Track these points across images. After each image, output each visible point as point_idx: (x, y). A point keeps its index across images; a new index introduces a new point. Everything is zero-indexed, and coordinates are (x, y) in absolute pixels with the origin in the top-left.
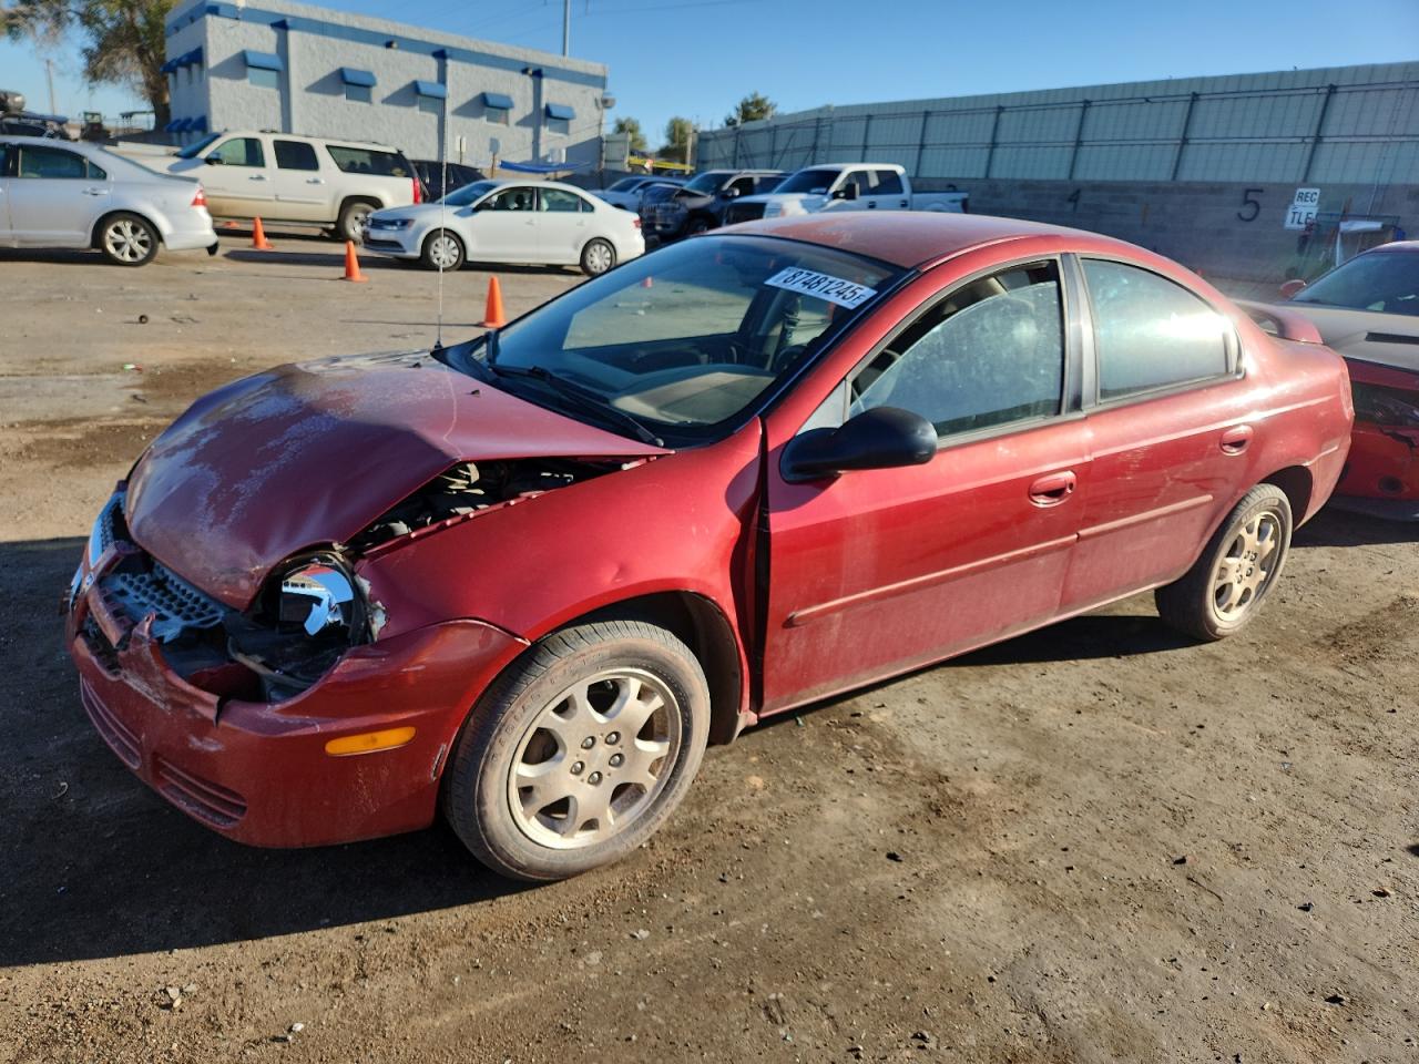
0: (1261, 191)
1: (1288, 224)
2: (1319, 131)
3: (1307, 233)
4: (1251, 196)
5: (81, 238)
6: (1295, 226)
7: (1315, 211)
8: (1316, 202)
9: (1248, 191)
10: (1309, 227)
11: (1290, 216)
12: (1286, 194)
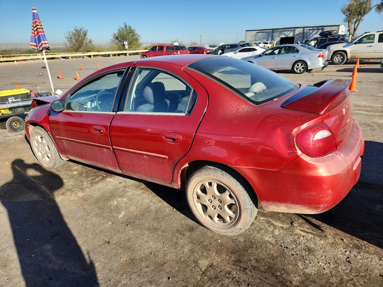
5: (289, 67)
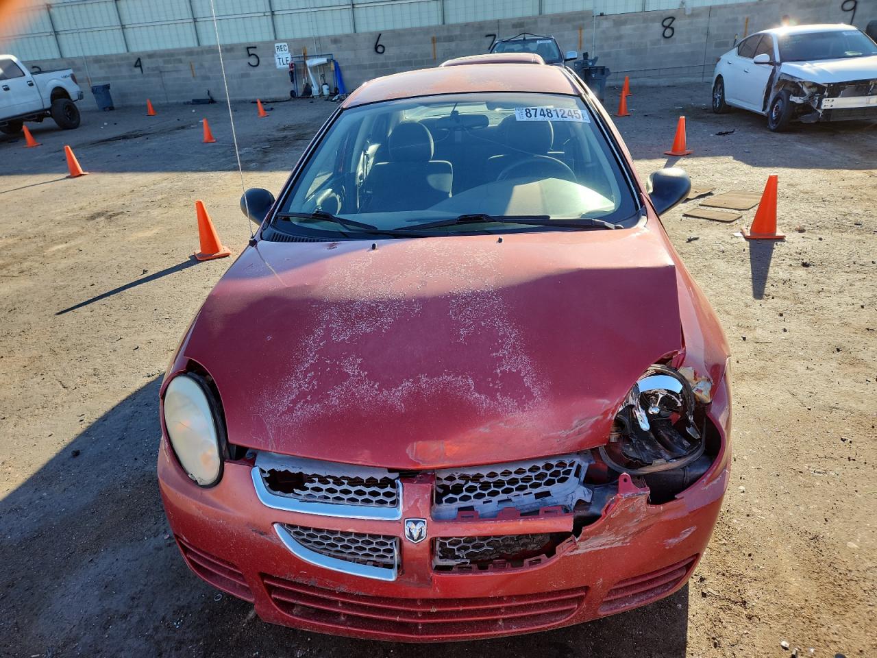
0: (255, 47)
1: (279, 66)
2: (271, 8)
3: (292, 69)
4: (251, 51)
6: (282, 66)
7: (289, 56)
8: (288, 51)
9: (248, 48)
10: (292, 66)
11: (277, 61)
12: (270, 47)
